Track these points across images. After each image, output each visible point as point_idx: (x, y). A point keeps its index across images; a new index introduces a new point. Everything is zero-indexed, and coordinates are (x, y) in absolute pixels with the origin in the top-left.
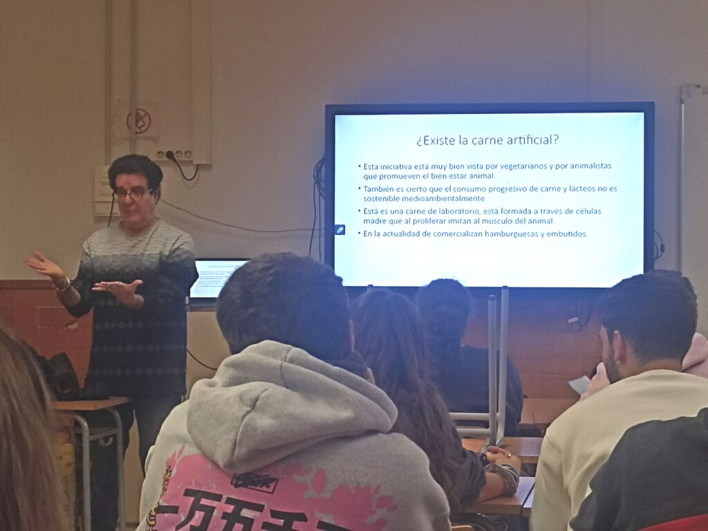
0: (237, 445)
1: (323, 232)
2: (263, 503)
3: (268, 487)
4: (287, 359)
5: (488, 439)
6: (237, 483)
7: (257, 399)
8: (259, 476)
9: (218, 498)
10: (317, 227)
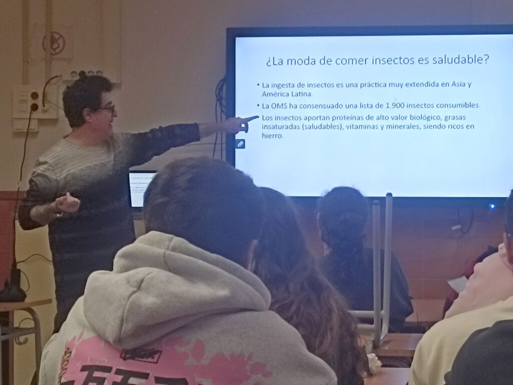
0: (124, 320)
1: (224, 146)
2: (148, 372)
3: (153, 358)
4: (170, 248)
5: (373, 335)
6: (125, 356)
7: (142, 281)
8: (145, 351)
9: (108, 369)
10: (219, 141)
